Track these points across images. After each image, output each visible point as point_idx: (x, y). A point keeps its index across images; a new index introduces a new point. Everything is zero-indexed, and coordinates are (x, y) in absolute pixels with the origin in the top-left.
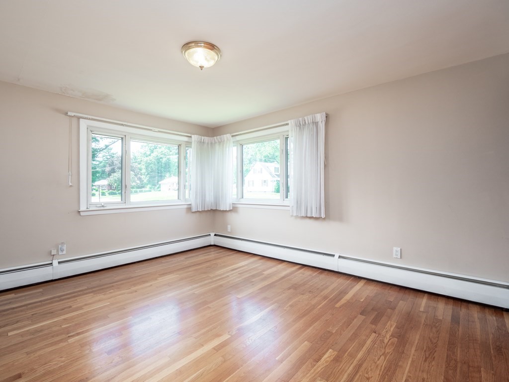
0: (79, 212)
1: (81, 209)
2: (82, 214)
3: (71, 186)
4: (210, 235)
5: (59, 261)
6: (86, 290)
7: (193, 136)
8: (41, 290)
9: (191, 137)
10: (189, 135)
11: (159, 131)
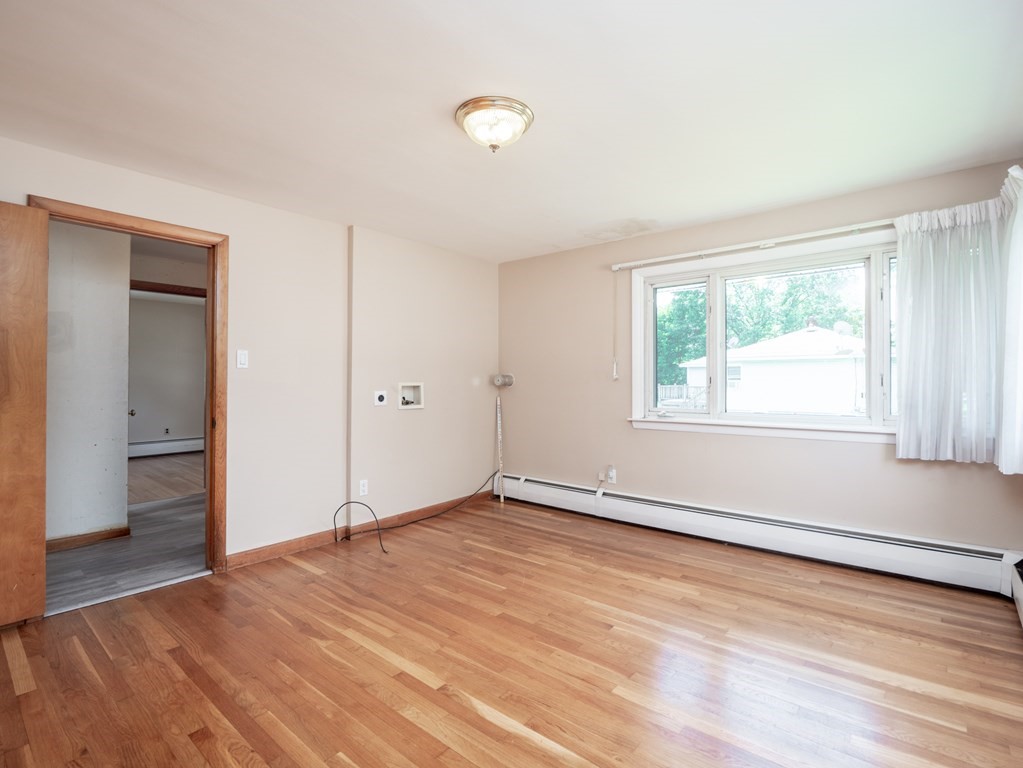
0: (631, 421)
1: (634, 418)
2: (635, 425)
3: (616, 379)
4: (1001, 556)
5: (607, 491)
6: (588, 542)
7: (897, 221)
8: (567, 521)
9: (892, 226)
10: (887, 222)
11: (778, 245)
